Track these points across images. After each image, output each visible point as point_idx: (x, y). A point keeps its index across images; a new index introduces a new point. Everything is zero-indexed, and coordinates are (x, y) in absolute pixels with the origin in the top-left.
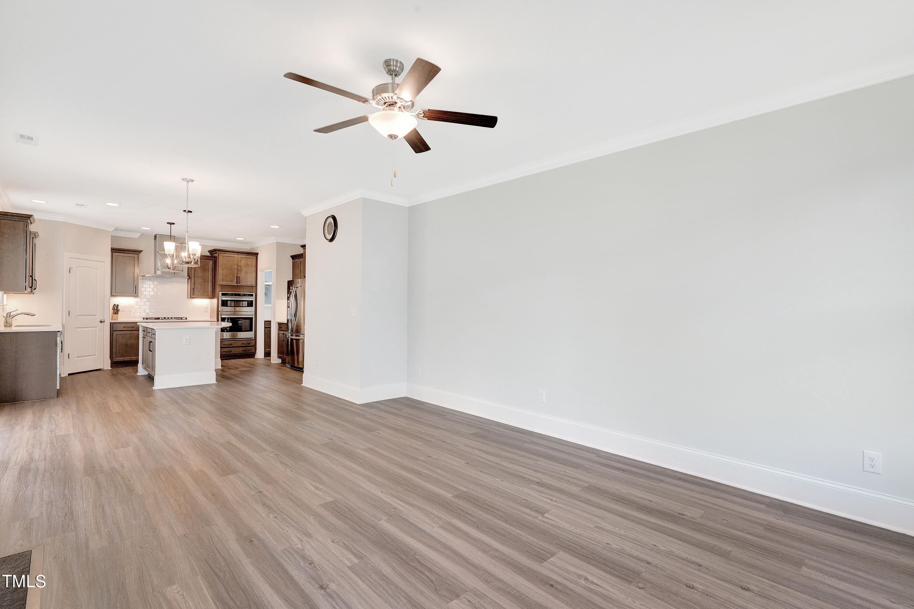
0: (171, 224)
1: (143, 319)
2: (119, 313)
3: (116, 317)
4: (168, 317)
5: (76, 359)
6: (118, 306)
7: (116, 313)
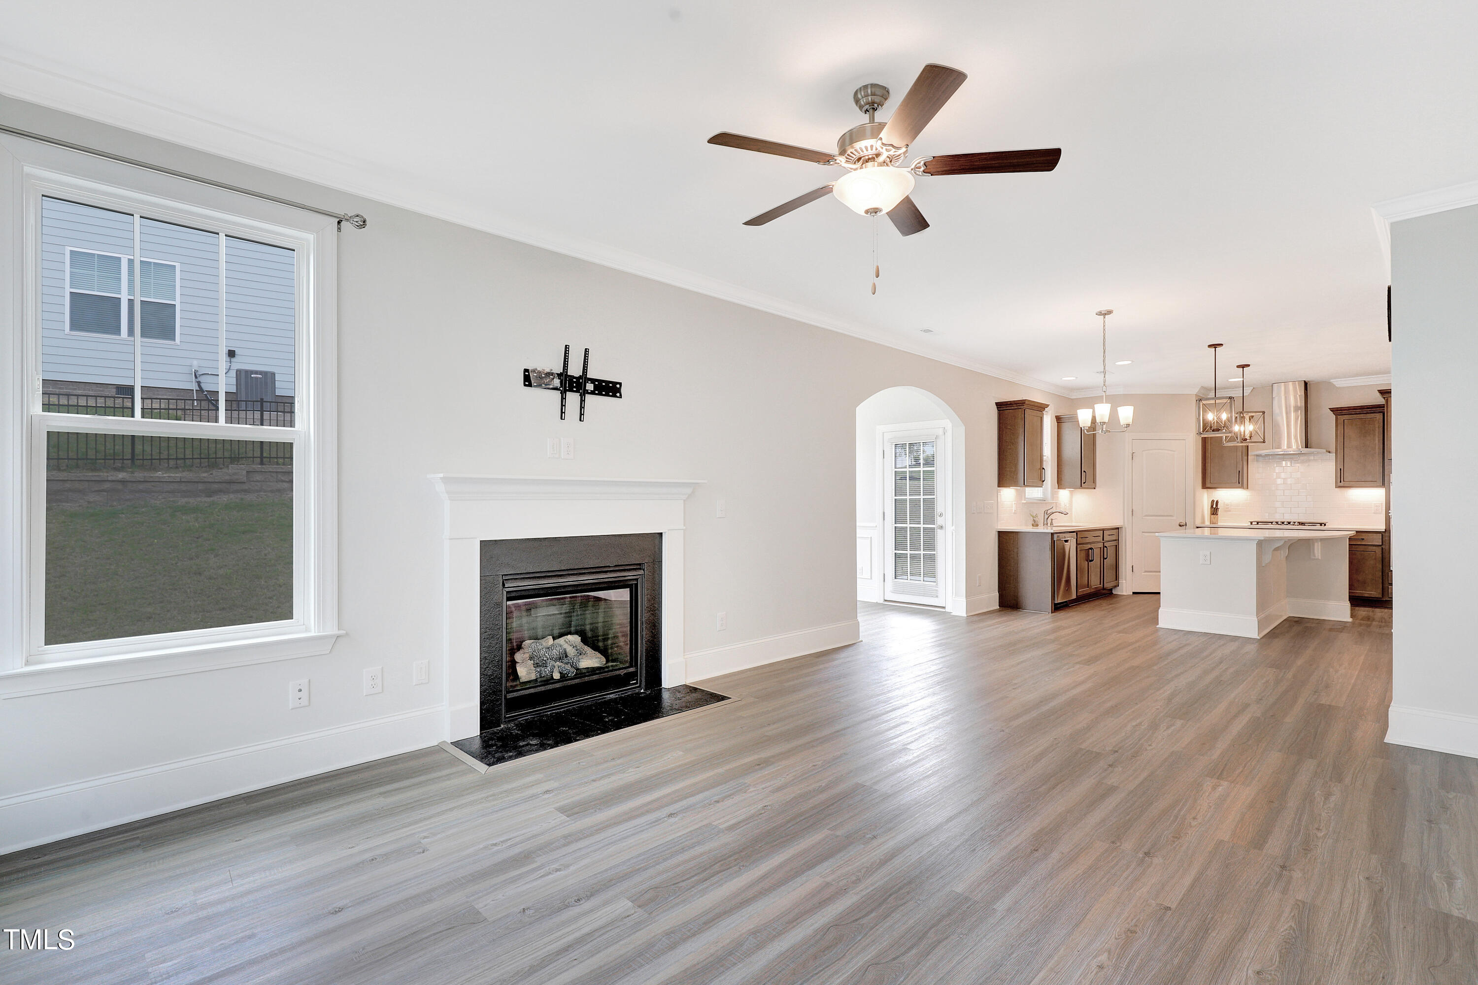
0: (1243, 368)
1: (1251, 523)
2: (1219, 513)
3: (1214, 518)
4: (1277, 521)
5: (1143, 574)
6: (1217, 502)
7: (1215, 513)
